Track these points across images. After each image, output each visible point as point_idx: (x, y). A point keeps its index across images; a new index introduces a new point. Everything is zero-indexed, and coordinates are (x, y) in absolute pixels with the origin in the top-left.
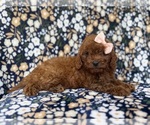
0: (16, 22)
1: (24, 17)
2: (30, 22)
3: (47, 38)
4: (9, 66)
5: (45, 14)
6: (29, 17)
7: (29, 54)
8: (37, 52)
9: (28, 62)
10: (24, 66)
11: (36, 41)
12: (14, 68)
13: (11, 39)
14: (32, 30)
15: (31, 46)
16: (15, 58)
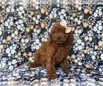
0: (28, 30)
1: (32, 27)
2: (35, 30)
3: (43, 40)
4: (22, 53)
5: (43, 25)
6: (34, 27)
7: (33, 48)
8: (37, 47)
9: (33, 52)
10: (30, 54)
11: (37, 41)
12: (25, 54)
13: (25, 39)
14: (36, 34)
15: (35, 44)
16: (26, 49)
